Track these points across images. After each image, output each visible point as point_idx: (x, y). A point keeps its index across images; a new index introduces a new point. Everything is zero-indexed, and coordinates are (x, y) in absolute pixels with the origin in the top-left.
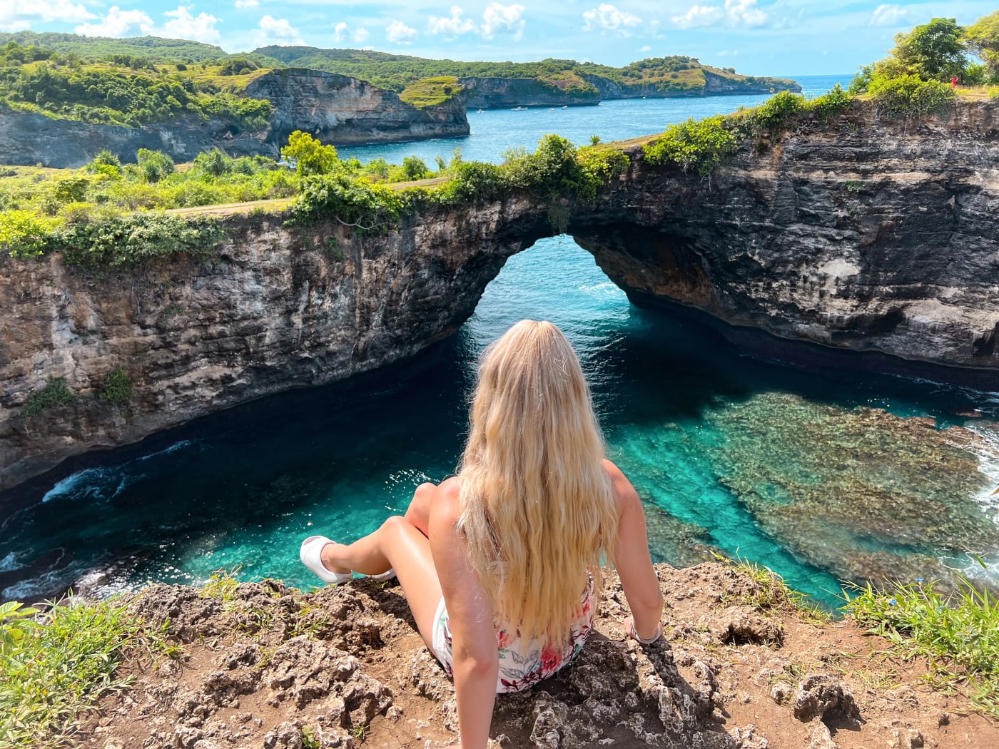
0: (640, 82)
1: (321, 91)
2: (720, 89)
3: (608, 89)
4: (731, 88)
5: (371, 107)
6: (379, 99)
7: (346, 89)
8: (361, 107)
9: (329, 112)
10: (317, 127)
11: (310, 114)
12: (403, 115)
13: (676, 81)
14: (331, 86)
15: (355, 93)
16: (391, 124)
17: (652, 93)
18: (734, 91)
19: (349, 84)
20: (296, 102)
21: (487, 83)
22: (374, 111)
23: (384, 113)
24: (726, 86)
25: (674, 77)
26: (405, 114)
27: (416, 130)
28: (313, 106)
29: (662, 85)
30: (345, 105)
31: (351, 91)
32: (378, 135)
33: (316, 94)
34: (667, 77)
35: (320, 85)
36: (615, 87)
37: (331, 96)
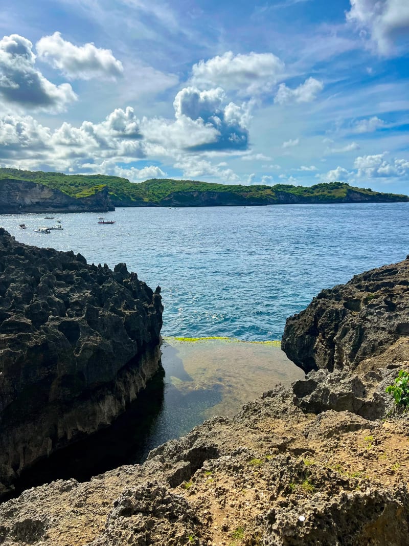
0: (312, 195)
1: (21, 189)
2: (360, 200)
3: (291, 198)
4: (367, 199)
5: (48, 197)
6: (52, 193)
7: (34, 189)
8: (42, 196)
9: (26, 199)
10: (20, 205)
11: (15, 199)
12: (65, 201)
13: (330, 194)
14: (26, 187)
15: (39, 191)
16: (59, 205)
17: (316, 201)
18: (368, 200)
19: (36, 186)
20: (9, 194)
21: (206, 194)
22: (50, 199)
23: (56, 200)
24: (364, 198)
25: (329, 192)
26: (66, 200)
27: (72, 208)
28: (17, 196)
29: (321, 197)
30: (34, 196)
31: (37, 189)
32: (52, 209)
33: (19, 190)
34: (326, 193)
35: (21, 186)
36: (295, 198)
37: (26, 192)
